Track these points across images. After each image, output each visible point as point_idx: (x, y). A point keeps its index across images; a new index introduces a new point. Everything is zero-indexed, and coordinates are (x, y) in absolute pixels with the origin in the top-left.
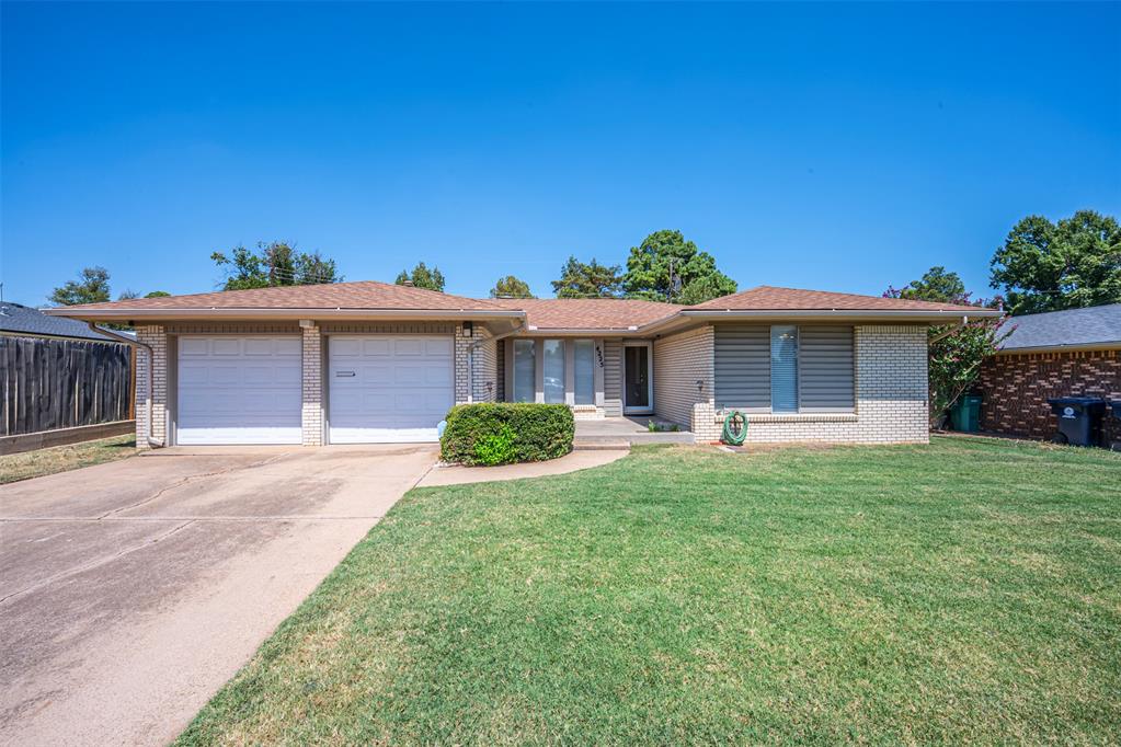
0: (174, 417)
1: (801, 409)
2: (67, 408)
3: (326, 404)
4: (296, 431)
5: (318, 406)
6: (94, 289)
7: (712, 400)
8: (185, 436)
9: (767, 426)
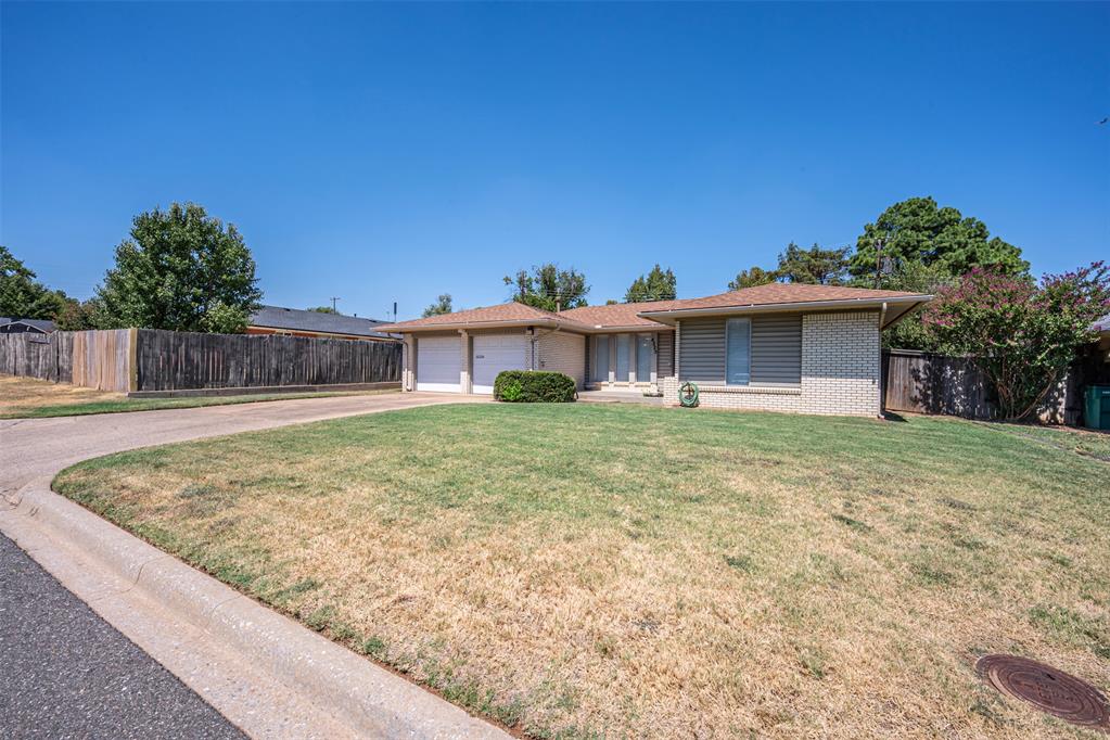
0: (416, 377)
1: (750, 383)
2: (385, 373)
3: (471, 373)
4: (457, 386)
5: (466, 373)
6: (444, 309)
7: (677, 375)
8: (421, 387)
9: (719, 395)
